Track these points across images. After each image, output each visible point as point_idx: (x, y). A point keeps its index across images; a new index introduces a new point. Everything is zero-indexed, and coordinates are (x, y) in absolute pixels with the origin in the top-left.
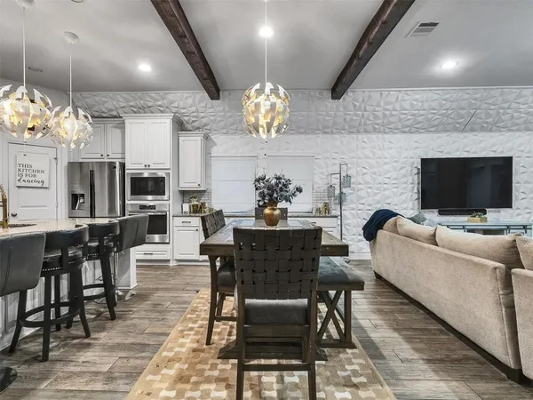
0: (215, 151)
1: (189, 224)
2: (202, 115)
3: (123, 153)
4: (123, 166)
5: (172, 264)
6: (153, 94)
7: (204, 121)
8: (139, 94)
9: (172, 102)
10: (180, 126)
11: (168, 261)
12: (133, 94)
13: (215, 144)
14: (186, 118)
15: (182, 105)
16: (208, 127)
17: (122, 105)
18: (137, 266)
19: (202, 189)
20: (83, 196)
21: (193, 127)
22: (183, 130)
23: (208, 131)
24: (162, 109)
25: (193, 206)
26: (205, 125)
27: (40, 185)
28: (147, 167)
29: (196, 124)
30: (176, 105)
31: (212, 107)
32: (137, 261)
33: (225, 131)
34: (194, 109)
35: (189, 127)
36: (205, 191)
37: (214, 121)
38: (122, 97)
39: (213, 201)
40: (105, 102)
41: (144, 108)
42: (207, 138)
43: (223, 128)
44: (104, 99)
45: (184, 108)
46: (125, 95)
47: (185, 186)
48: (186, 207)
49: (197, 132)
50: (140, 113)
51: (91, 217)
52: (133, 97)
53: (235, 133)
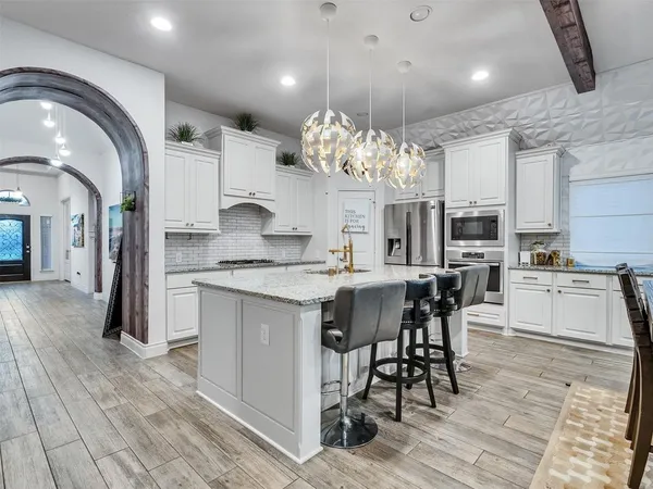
0: (576, 173)
1: (534, 281)
2: (556, 121)
3: (442, 189)
4: (442, 205)
5: (507, 333)
6: (481, 109)
7: (559, 129)
8: (463, 113)
9: (509, 112)
10: (519, 144)
11: (501, 328)
12: (455, 115)
13: (576, 161)
14: (528, 132)
15: (523, 113)
16: (566, 138)
17: (441, 132)
18: (469, 330)
19: (555, 230)
20: (399, 240)
21: (538, 142)
22: (520, 149)
23: (564, 144)
24: (492, 126)
25: (538, 255)
26: (562, 134)
27: (361, 230)
28: (473, 204)
29: (543, 137)
30: (513, 116)
31: (578, 104)
32: (469, 323)
33: (596, 138)
34: (542, 116)
35: (532, 142)
36: (557, 234)
37: (578, 127)
38: (441, 122)
39: (571, 249)
40: (421, 133)
41: (467, 129)
42: (562, 154)
43: (595, 134)
44: (421, 130)
45: (526, 118)
46: (444, 119)
47: (525, 226)
48: (526, 257)
49: (545, 148)
50: (462, 137)
51: (407, 264)
52: (456, 120)
53: (619, 138)
